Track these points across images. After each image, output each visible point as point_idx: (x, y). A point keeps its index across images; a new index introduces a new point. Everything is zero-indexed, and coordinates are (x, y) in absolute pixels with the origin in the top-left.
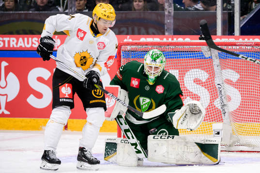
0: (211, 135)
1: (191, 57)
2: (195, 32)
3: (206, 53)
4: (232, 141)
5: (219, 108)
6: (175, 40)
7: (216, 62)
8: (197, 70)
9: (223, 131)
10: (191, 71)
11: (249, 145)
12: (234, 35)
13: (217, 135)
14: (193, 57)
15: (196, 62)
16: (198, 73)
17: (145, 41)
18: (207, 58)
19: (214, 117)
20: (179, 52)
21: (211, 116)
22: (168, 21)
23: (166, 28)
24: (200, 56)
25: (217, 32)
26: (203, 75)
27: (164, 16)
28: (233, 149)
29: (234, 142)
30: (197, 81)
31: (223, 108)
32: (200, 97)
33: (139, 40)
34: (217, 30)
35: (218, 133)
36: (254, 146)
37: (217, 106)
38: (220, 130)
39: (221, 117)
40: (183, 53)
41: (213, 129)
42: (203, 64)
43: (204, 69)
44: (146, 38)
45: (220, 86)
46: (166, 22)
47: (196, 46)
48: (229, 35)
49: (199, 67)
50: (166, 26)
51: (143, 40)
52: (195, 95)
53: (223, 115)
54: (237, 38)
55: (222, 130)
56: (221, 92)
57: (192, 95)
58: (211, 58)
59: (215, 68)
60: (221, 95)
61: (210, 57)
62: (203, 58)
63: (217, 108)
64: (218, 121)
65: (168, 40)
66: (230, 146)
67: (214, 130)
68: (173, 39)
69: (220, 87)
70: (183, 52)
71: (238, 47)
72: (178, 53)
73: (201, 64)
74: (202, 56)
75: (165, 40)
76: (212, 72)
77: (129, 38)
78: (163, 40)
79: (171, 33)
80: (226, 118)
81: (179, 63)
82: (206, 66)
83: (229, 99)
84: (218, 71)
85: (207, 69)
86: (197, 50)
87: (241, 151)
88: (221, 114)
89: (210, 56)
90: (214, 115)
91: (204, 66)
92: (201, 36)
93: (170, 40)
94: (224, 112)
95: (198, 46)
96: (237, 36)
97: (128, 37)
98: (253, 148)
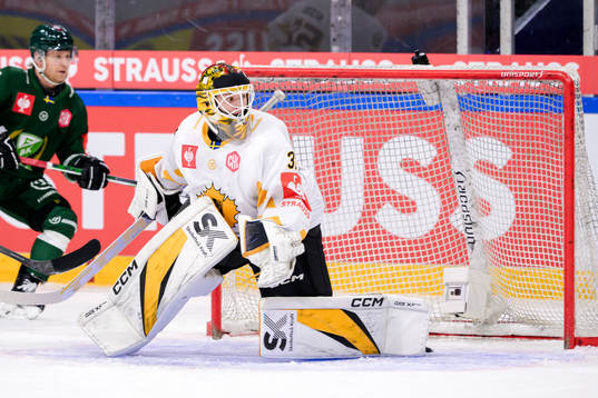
0: (440, 297)
1: (391, 105)
2: (405, 45)
3: (429, 96)
4: (490, 311)
5: (461, 229)
6: (355, 65)
7: (453, 117)
8: (407, 138)
9: (468, 287)
10: (396, 139)
11: (532, 322)
12: (499, 53)
13: (454, 296)
14: (397, 105)
15: (404, 118)
16: (408, 144)
17: (283, 66)
18: (431, 108)
19: (449, 253)
20: (362, 93)
21: (442, 249)
22: (340, 18)
23: (333, 35)
24: (413, 104)
25: (458, 47)
26: (421, 149)
27: (330, 7)
28: (494, 329)
29: (496, 315)
30: (406, 165)
31: (469, 231)
32: (413, 203)
33: (269, 64)
34: (459, 40)
35: (458, 292)
36: (544, 324)
37: (455, 224)
38: (462, 283)
39: (466, 252)
40: (371, 96)
41: (445, 281)
42: (422, 123)
43: (424, 135)
44: (284, 59)
45: (460, 177)
46: (333, 20)
47: (402, 80)
48: (486, 53)
49: (412, 130)
50: (332, 29)
51: (277, 63)
52: (400, 198)
53: (468, 247)
54: (506, 61)
55: (467, 284)
56: (463, 191)
57: (395, 198)
58: (439, 108)
59: (450, 133)
60: (464, 199)
61: (437, 107)
62: (420, 110)
63: (456, 231)
64: (457, 263)
65: (338, 63)
66: (486, 323)
67: (447, 284)
68: (350, 63)
69: (462, 179)
70: (373, 93)
71: (507, 83)
72: (361, 97)
73: (416, 123)
74: (417, 104)
75: (330, 64)
76: (444, 143)
77: (245, 60)
78: (325, 63)
79: (345, 48)
80: (476, 255)
81: (361, 121)
82: (429, 128)
83: (486, 208)
84: (456, 139)
85: (430, 134)
86: (406, 89)
87: (513, 336)
88: (465, 246)
89: (436, 103)
90: (448, 247)
91: (423, 129)
92: (417, 53)
93: (343, 65)
94: (471, 240)
95: (409, 80)
96: (505, 57)
97: (242, 56)
98: (542, 329)
